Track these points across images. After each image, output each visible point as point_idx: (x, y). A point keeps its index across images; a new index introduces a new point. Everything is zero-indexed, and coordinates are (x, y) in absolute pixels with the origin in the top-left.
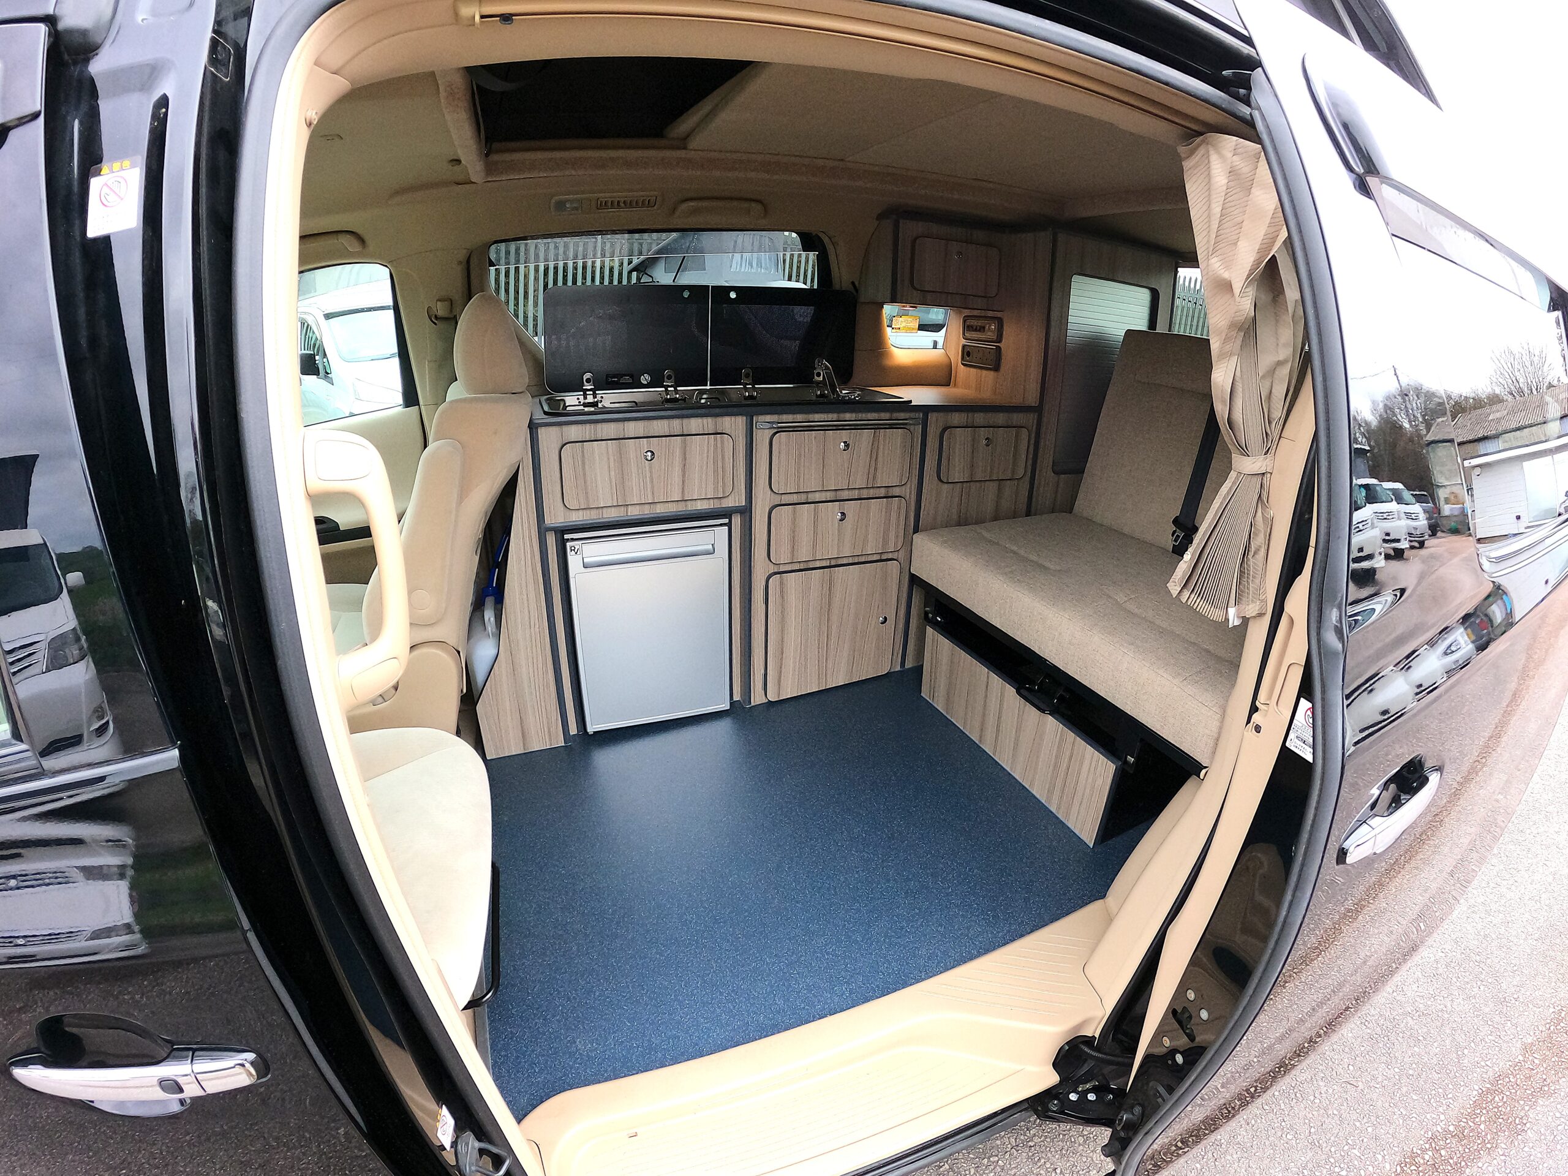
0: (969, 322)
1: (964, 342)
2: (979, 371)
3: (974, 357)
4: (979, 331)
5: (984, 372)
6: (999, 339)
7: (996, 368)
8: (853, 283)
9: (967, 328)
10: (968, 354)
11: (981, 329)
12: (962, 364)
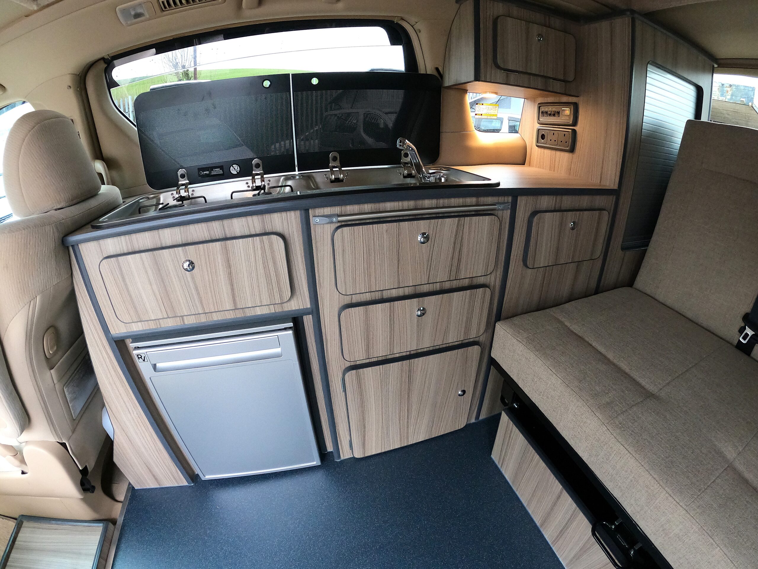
0: (543, 109)
1: (538, 126)
2: (554, 152)
3: (549, 140)
4: (554, 115)
5: (558, 153)
6: (575, 123)
7: (572, 150)
8: (437, 69)
9: (541, 113)
10: (543, 137)
11: (557, 114)
12: (537, 146)
